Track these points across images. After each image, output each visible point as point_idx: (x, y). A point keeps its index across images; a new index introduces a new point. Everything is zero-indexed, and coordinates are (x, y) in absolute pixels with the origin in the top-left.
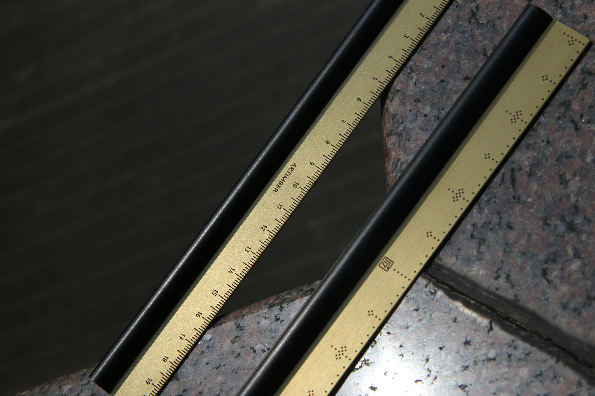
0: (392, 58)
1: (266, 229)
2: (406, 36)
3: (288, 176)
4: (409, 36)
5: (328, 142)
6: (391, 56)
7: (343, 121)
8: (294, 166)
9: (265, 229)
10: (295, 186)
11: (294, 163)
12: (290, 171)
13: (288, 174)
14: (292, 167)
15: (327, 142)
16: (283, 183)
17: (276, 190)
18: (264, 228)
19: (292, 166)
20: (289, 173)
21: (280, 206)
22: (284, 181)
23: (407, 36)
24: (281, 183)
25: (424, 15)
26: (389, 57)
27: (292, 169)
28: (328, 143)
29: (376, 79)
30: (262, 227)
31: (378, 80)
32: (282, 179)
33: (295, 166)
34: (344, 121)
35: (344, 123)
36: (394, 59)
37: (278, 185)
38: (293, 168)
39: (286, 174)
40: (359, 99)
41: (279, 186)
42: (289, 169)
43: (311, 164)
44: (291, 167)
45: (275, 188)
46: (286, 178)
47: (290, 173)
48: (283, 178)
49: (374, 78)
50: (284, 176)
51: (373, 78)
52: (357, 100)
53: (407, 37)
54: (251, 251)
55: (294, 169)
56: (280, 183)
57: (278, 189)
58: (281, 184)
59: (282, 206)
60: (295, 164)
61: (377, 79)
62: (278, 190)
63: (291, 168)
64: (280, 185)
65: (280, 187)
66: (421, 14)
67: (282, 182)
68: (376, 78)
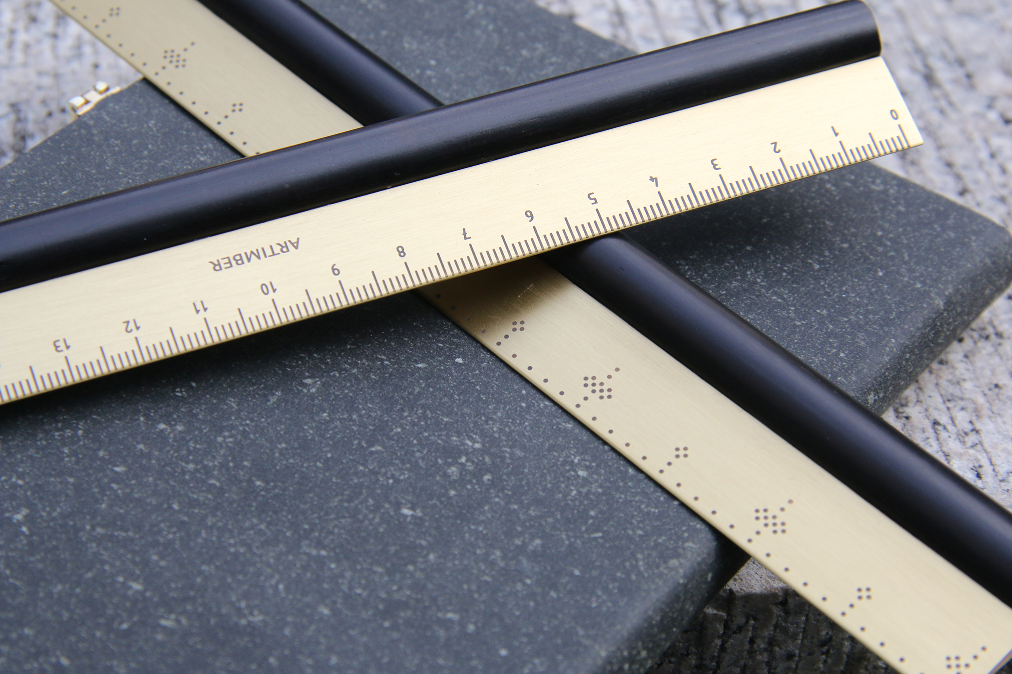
0: (657, 185)
1: (135, 333)
2: (715, 162)
3: (266, 257)
4: (720, 169)
5: (403, 251)
6: (656, 179)
7: (465, 234)
8: (294, 246)
9: (131, 330)
10: (266, 289)
11: (298, 239)
12: (277, 249)
13: (269, 252)
14: (289, 244)
15: (400, 249)
16: (243, 263)
17: (217, 268)
18: (132, 326)
19: (290, 241)
20: (273, 252)
21: (199, 307)
22: (249, 260)
23: (717, 165)
24: (239, 260)
25: (779, 151)
26: (652, 179)
27: (285, 249)
28: (402, 254)
29: (593, 201)
30: (128, 322)
31: (596, 206)
32: (246, 253)
33: (296, 248)
34: (467, 236)
35: (466, 238)
36: (658, 189)
37: (228, 258)
38: (287, 248)
39: (263, 249)
40: (530, 215)
41: (230, 262)
42: (279, 244)
43: (333, 270)
44: (285, 243)
45: (218, 261)
46: (259, 257)
47: (274, 254)
48: (252, 252)
49: (592, 196)
50: (257, 250)
51: (589, 195)
52: (526, 213)
53: (717, 167)
54: (66, 352)
55: (288, 250)
56: (238, 258)
57: (223, 266)
58: (237, 261)
59: (205, 309)
60: (298, 242)
61: (596, 202)
62: (221, 269)
63: (284, 245)
64: (233, 262)
65: (231, 266)
66: (775, 144)
67: (241, 259)
68: (595, 199)
